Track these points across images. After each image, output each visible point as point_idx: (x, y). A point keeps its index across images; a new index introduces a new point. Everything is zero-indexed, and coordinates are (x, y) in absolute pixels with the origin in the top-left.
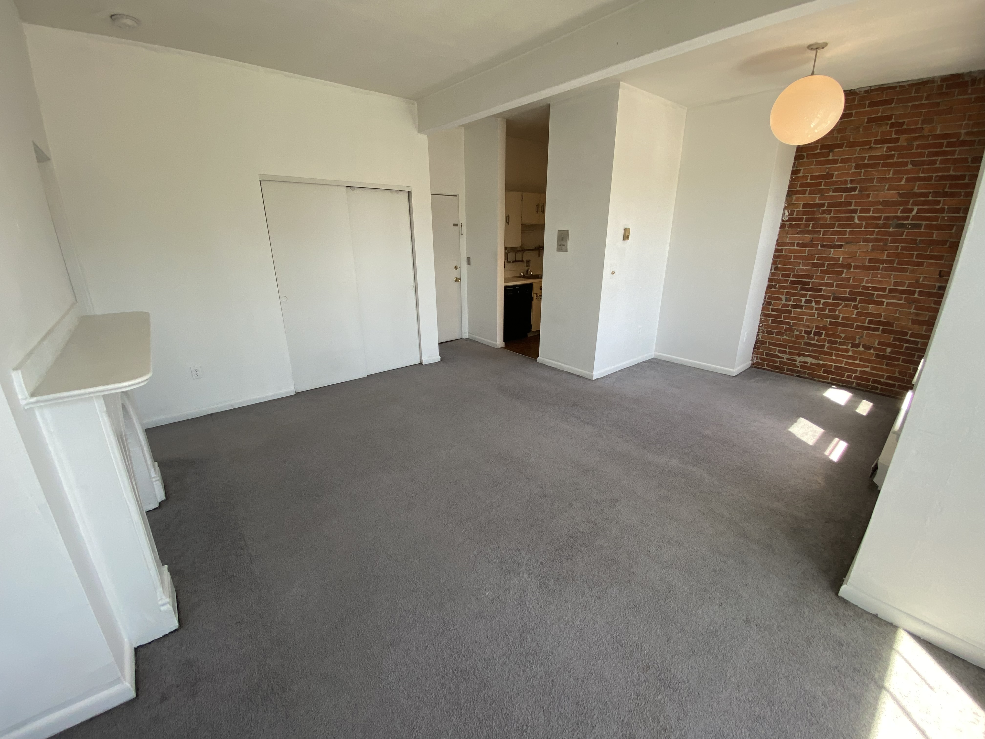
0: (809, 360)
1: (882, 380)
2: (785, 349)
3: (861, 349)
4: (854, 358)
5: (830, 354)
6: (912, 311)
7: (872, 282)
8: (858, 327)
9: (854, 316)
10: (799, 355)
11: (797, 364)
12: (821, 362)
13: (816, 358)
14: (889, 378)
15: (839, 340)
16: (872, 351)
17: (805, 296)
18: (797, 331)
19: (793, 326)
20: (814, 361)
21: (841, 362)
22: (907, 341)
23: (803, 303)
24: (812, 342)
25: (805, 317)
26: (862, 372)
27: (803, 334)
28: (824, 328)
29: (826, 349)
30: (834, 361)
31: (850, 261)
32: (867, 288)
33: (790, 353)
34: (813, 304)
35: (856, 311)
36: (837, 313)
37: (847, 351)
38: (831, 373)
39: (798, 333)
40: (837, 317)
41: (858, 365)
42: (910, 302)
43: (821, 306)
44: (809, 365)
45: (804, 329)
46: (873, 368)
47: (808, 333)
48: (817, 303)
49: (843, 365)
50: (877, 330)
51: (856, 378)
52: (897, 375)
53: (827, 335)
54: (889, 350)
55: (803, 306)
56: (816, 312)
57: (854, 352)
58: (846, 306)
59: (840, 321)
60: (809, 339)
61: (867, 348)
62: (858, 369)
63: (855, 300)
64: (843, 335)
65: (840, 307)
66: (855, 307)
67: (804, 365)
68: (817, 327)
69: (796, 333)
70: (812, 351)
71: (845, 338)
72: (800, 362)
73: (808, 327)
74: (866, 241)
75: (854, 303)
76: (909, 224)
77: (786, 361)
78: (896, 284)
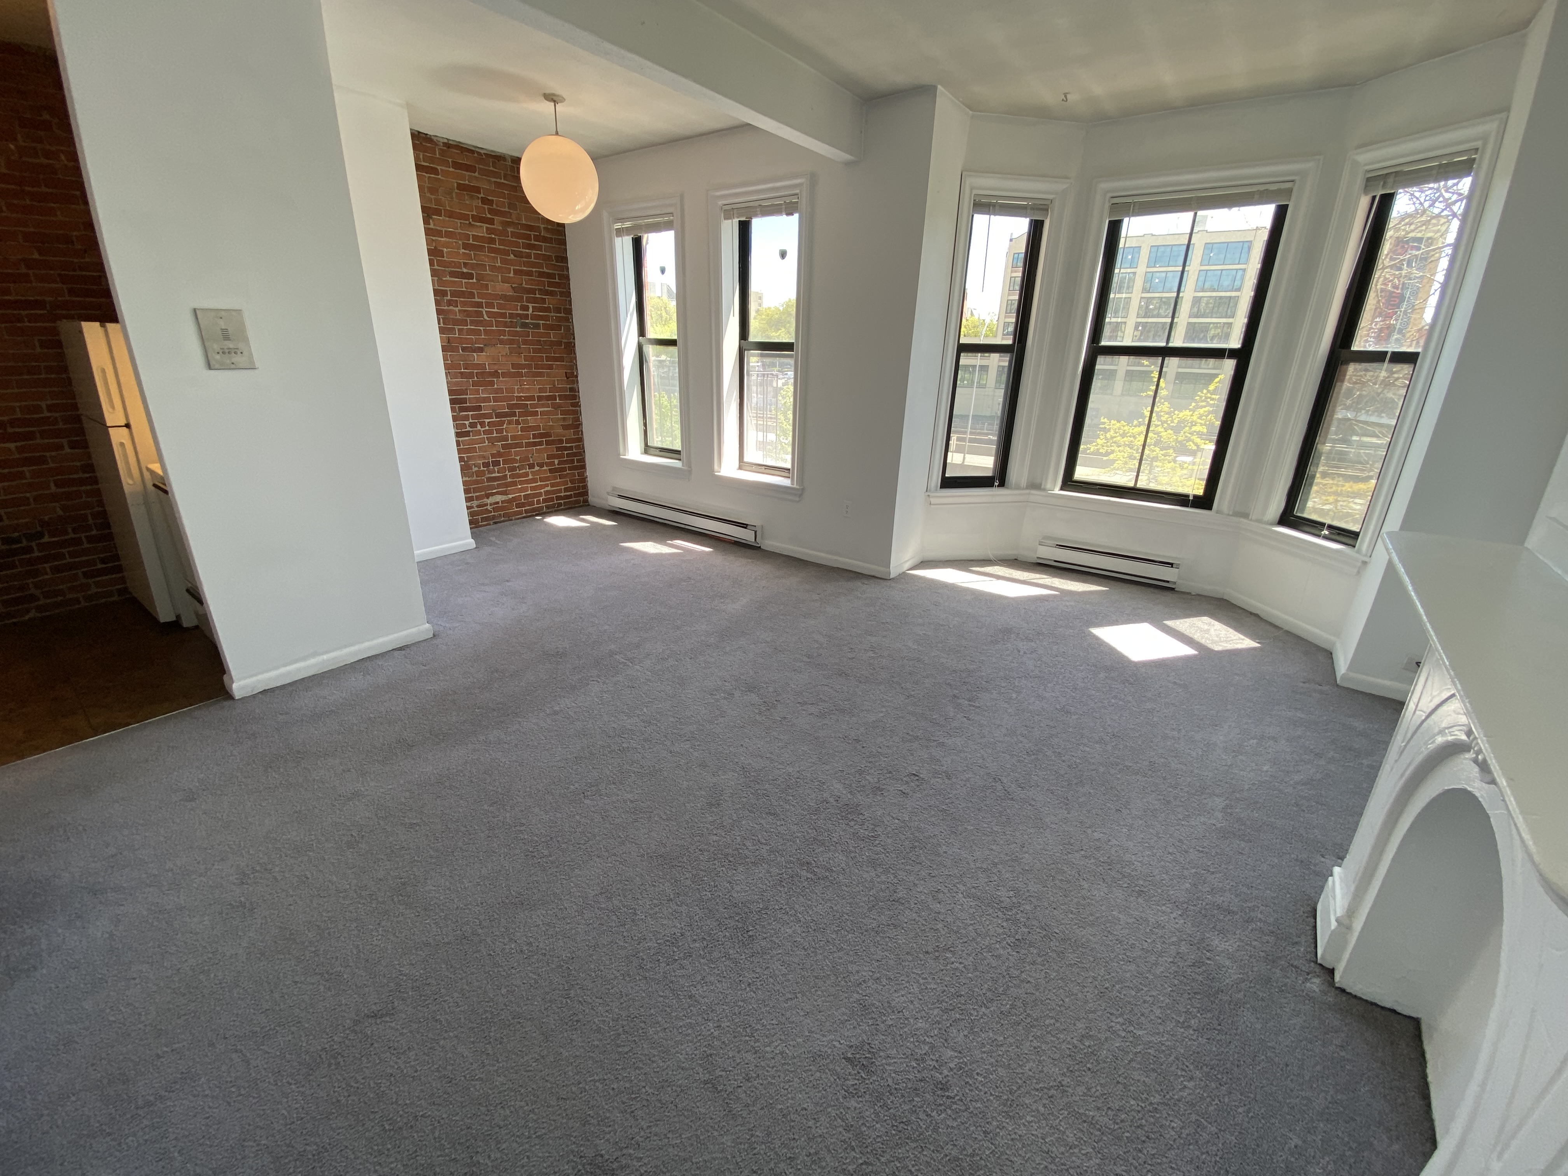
0: (499, 498)
1: (562, 494)
2: (470, 495)
3: (537, 468)
4: (534, 480)
5: (514, 484)
6: (560, 416)
7: (522, 390)
8: (529, 445)
9: (520, 433)
10: (488, 496)
11: (489, 508)
12: (511, 496)
13: (505, 493)
14: (566, 490)
15: (517, 465)
16: (545, 468)
17: (466, 418)
18: (475, 466)
19: (467, 461)
20: (504, 498)
21: (526, 489)
22: (566, 448)
23: (468, 429)
24: (493, 475)
25: (477, 446)
26: (547, 493)
27: (482, 468)
28: (499, 455)
29: (509, 480)
30: (521, 490)
31: (496, 367)
32: (519, 398)
33: (478, 498)
34: (479, 427)
35: (520, 426)
36: (505, 434)
37: (527, 475)
38: (523, 505)
39: (476, 469)
40: (506, 438)
41: (542, 487)
42: (556, 407)
43: (487, 428)
44: (500, 504)
45: (481, 462)
46: (552, 485)
47: (486, 465)
48: (482, 425)
49: (529, 492)
50: (540, 443)
51: (545, 501)
52: (570, 485)
53: (505, 462)
54: (556, 462)
55: (469, 431)
56: (485, 436)
57: (533, 473)
58: (510, 423)
59: (510, 442)
60: (490, 472)
61: (541, 465)
62: (542, 491)
63: (514, 415)
64: (518, 458)
65: (505, 426)
66: (517, 422)
67: (497, 507)
68: (493, 456)
69: (475, 469)
70: (499, 486)
71: (521, 461)
72: (491, 505)
73: (484, 457)
74: (502, 342)
75: (515, 418)
76: (532, 324)
77: (476, 509)
78: (541, 390)
